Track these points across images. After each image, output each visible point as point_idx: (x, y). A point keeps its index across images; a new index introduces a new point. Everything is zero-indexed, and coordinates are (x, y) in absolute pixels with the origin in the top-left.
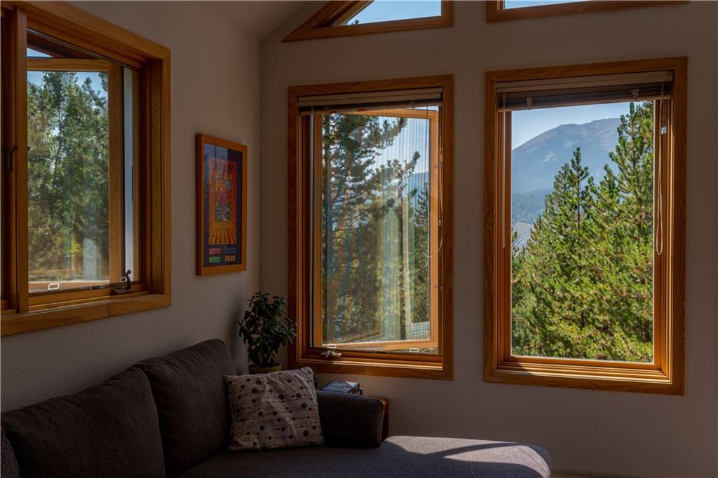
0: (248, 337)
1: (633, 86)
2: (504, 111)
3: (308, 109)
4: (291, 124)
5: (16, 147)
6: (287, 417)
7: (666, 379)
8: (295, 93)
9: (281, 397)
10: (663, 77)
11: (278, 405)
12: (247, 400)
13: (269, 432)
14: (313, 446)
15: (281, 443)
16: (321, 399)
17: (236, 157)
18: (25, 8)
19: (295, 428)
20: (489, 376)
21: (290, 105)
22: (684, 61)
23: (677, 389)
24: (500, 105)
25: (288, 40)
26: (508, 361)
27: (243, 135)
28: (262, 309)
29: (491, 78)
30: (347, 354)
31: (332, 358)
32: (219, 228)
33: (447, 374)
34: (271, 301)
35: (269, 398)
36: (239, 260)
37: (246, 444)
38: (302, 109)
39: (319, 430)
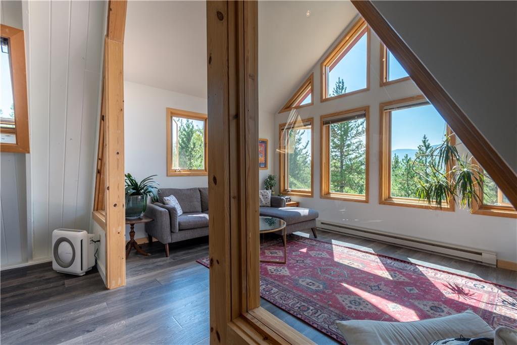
0: (266, 184)
1: (356, 116)
2: (327, 125)
4: (280, 133)
6: (263, 200)
7: (364, 198)
8: (280, 125)
9: (263, 196)
10: (363, 112)
11: (261, 197)
14: (268, 206)
16: (271, 198)
19: (264, 202)
20: (321, 197)
21: (280, 129)
22: (368, 107)
23: (366, 202)
24: (324, 124)
25: (280, 113)
26: (329, 193)
29: (322, 117)
30: (292, 191)
31: (288, 192)
33: (312, 196)
34: (273, 177)
35: (260, 195)
36: (265, 167)
38: (282, 130)
39: (270, 203)
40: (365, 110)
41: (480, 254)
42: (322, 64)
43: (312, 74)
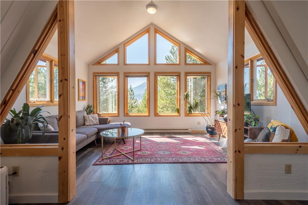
0: (86, 111)
2: (126, 78)
3: (96, 76)
4: (94, 78)
5: (53, 80)
6: (94, 121)
7: (148, 115)
8: (94, 73)
10: (147, 75)
11: (92, 119)
12: (87, 118)
13: (91, 122)
14: (98, 124)
15: (93, 124)
16: (99, 119)
17: (84, 83)
18: (54, 60)
19: (95, 122)
20: (125, 116)
21: (93, 75)
22: (149, 73)
23: (149, 116)
24: (126, 77)
25: (93, 65)
26: (127, 114)
27: (85, 79)
28: (89, 107)
29: (125, 73)
31: (100, 115)
32: (81, 94)
33: (118, 116)
34: (90, 105)
35: (91, 118)
36: (85, 99)
37: (87, 124)
38: (95, 76)
39: (99, 122)
40: (148, 74)
41: (188, 130)
42: (124, 45)
43: (118, 48)
